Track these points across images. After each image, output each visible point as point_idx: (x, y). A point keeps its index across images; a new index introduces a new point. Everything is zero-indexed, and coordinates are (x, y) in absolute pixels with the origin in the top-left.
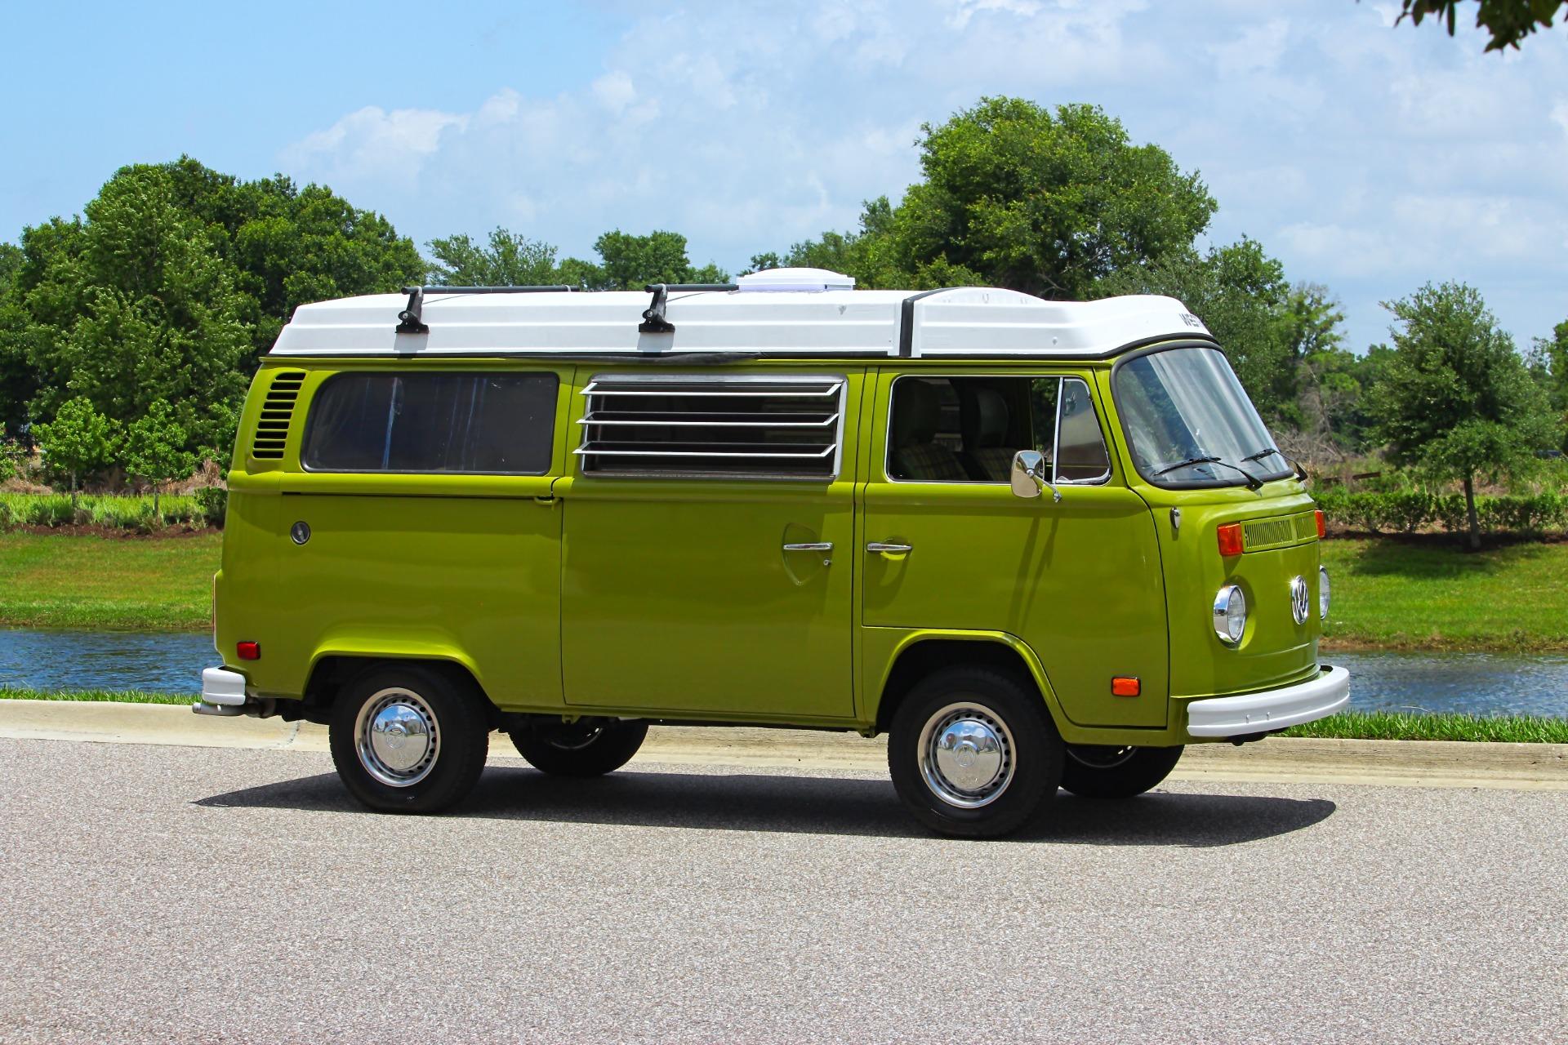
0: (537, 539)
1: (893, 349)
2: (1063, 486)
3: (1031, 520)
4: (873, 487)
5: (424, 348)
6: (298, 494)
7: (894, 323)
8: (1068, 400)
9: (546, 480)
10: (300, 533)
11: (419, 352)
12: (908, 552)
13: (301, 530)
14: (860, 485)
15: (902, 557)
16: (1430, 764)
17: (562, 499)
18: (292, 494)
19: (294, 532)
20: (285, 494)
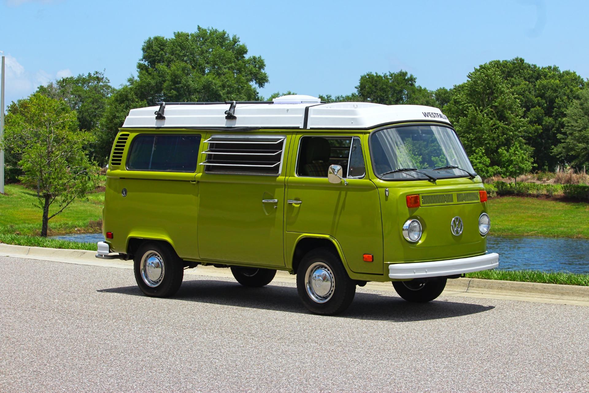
0: (191, 196)
1: (301, 126)
2: (350, 179)
3: (339, 192)
4: (291, 178)
5: (164, 125)
6: (124, 178)
7: (302, 115)
8: (354, 146)
9: (194, 174)
10: (124, 192)
11: (162, 126)
12: (301, 203)
13: (125, 191)
14: (287, 178)
15: (298, 206)
16: (563, 294)
17: (198, 182)
18: (123, 178)
19: (123, 193)
20: (121, 178)
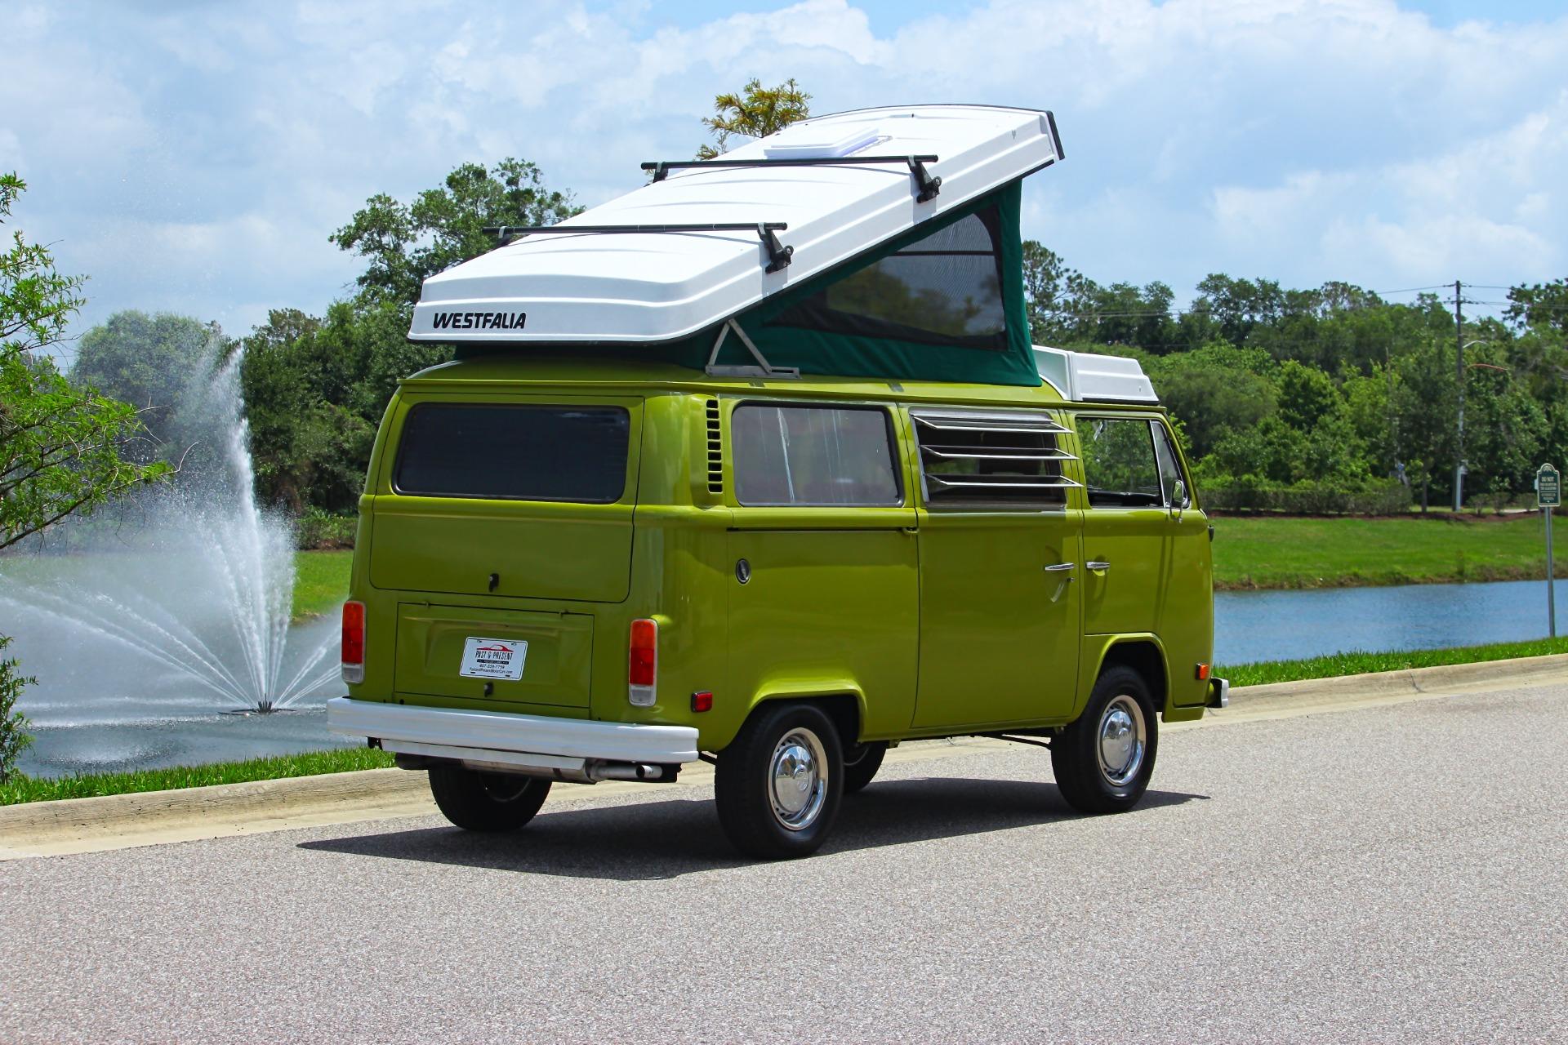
0: (903, 568)
4: (1087, 513)
6: (737, 530)
10: (743, 570)
12: (1107, 569)
14: (1080, 512)
15: (1104, 573)
17: (920, 530)
19: (738, 570)
